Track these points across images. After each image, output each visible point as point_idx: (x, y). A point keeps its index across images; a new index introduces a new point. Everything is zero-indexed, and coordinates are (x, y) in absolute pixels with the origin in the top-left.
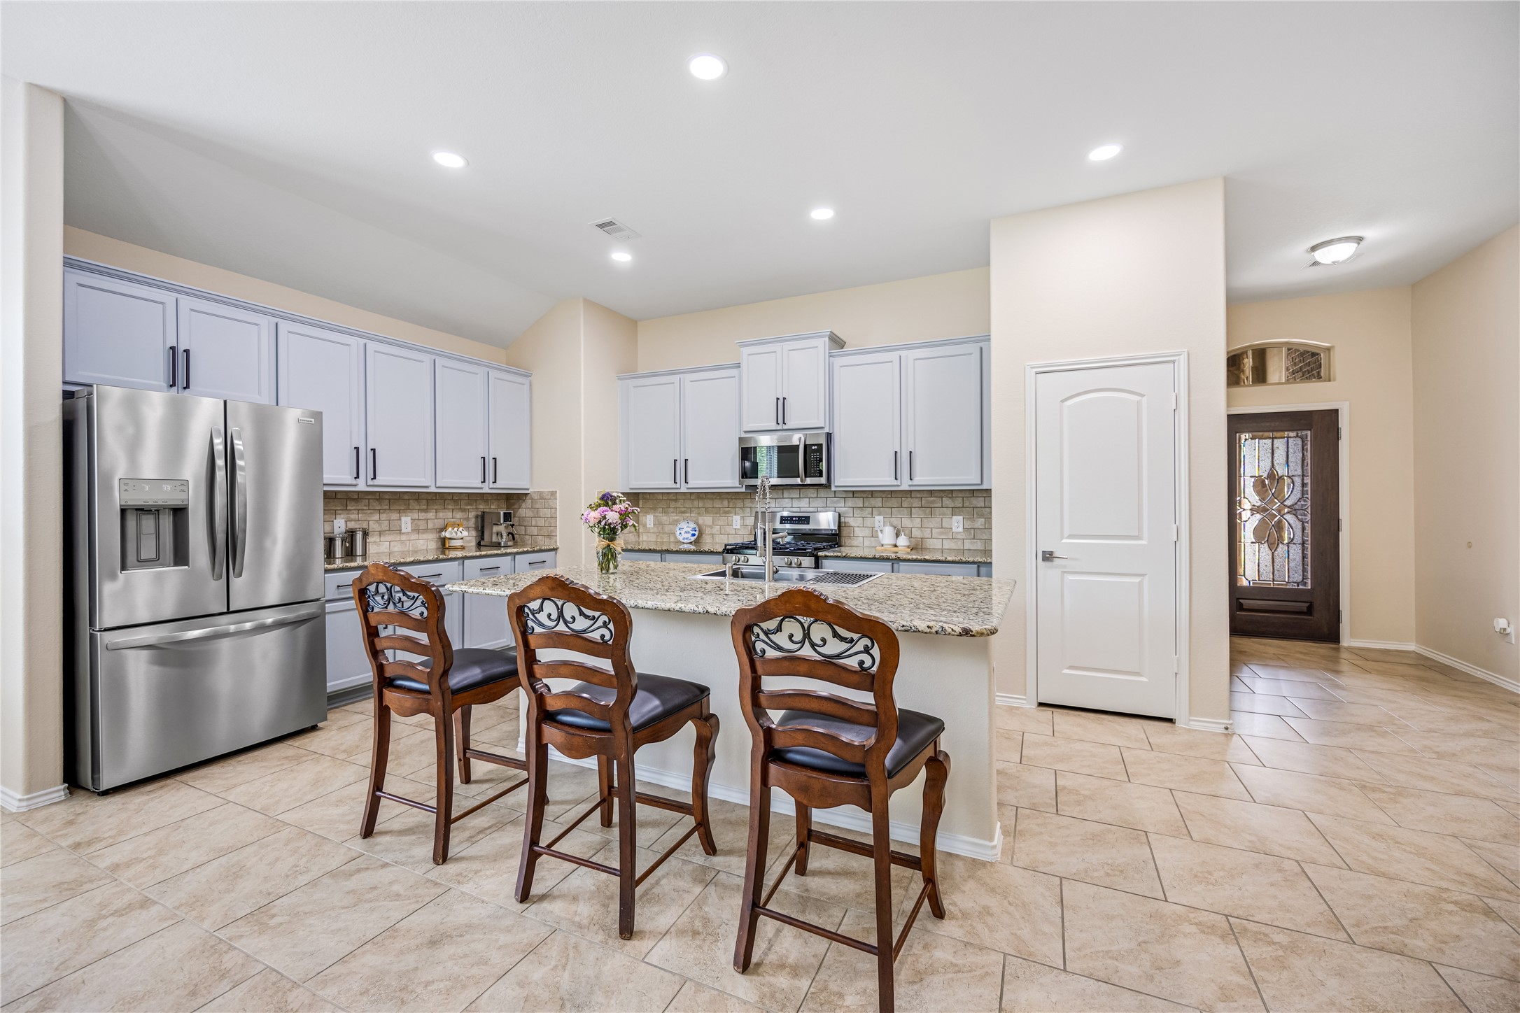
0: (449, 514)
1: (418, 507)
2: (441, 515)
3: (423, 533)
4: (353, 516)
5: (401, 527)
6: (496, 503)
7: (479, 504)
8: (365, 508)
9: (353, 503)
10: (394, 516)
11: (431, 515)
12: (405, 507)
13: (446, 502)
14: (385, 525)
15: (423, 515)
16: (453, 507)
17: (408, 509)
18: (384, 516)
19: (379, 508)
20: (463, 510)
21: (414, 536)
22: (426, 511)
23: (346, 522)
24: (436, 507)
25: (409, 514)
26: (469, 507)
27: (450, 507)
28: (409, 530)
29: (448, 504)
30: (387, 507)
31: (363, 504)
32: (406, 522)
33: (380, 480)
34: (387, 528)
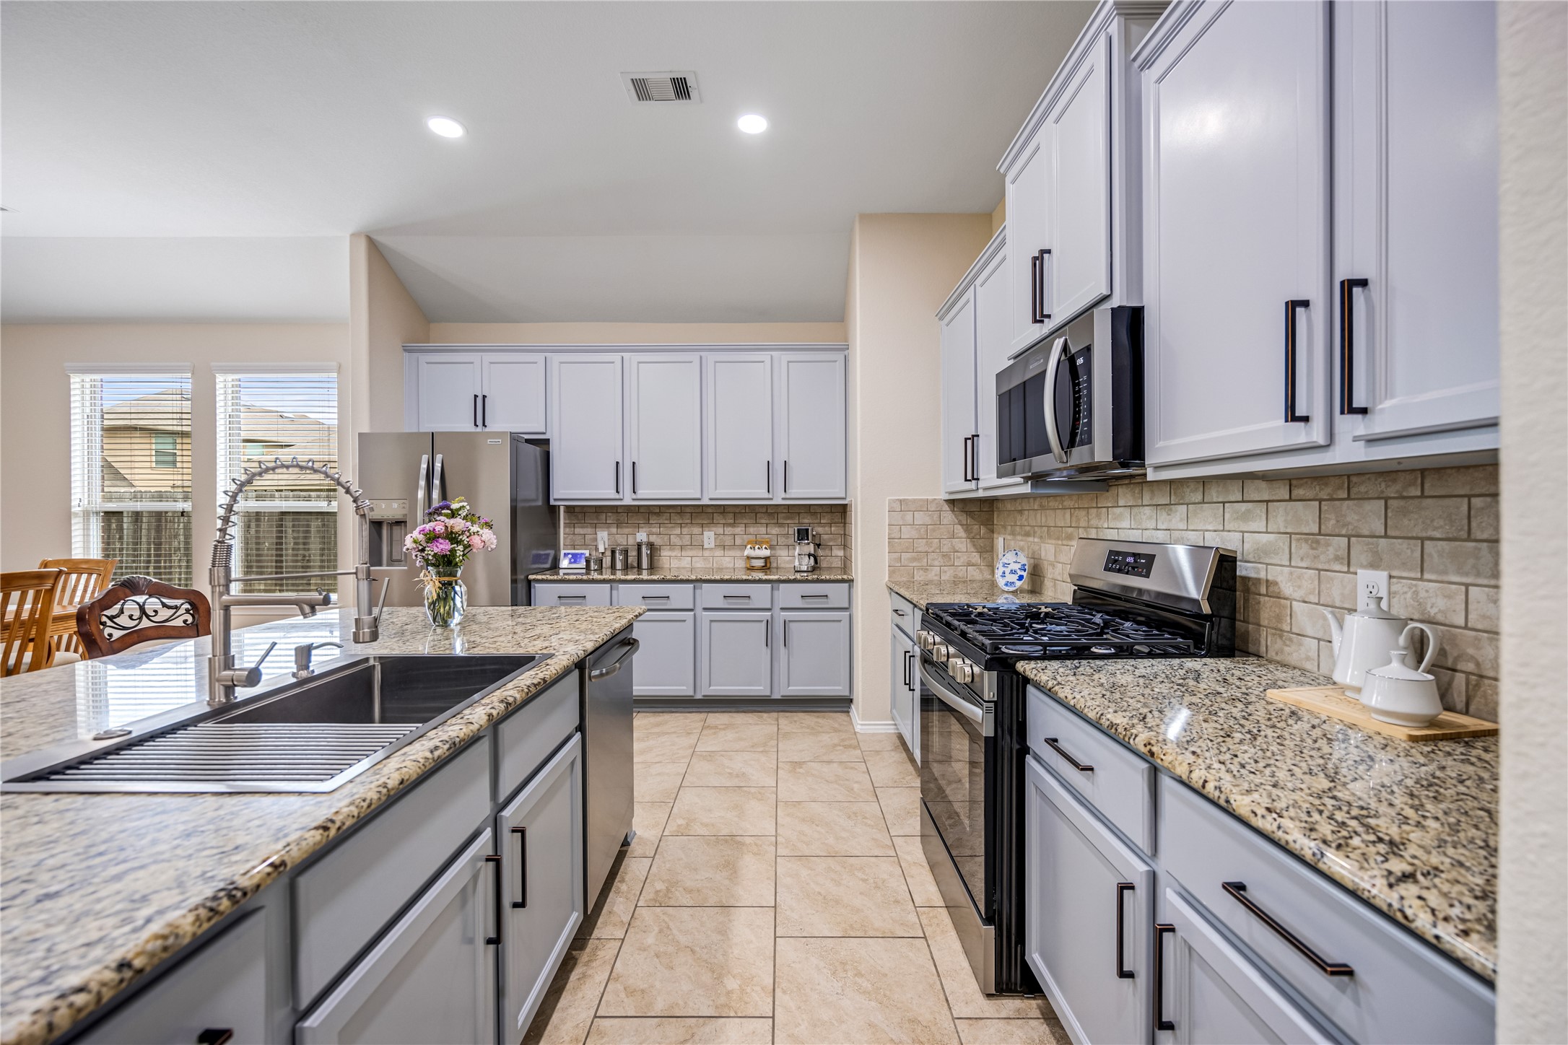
0: (763, 530)
1: (724, 521)
2: (751, 530)
3: (729, 549)
4: (654, 530)
5: (703, 542)
6: (829, 516)
7: (803, 518)
8: (666, 522)
9: (655, 517)
10: (696, 530)
11: (739, 530)
12: (708, 521)
13: (758, 515)
14: (686, 540)
15: (729, 530)
16: (767, 521)
17: (712, 523)
18: (685, 530)
19: (681, 522)
20: (781, 525)
21: (719, 553)
22: (733, 525)
23: (648, 535)
24: (745, 521)
25: (714, 529)
26: (788, 522)
27: (763, 521)
28: (712, 545)
29: (760, 518)
30: (689, 521)
31: (664, 518)
32: (709, 537)
33: (642, 493)
34: (689, 543)
